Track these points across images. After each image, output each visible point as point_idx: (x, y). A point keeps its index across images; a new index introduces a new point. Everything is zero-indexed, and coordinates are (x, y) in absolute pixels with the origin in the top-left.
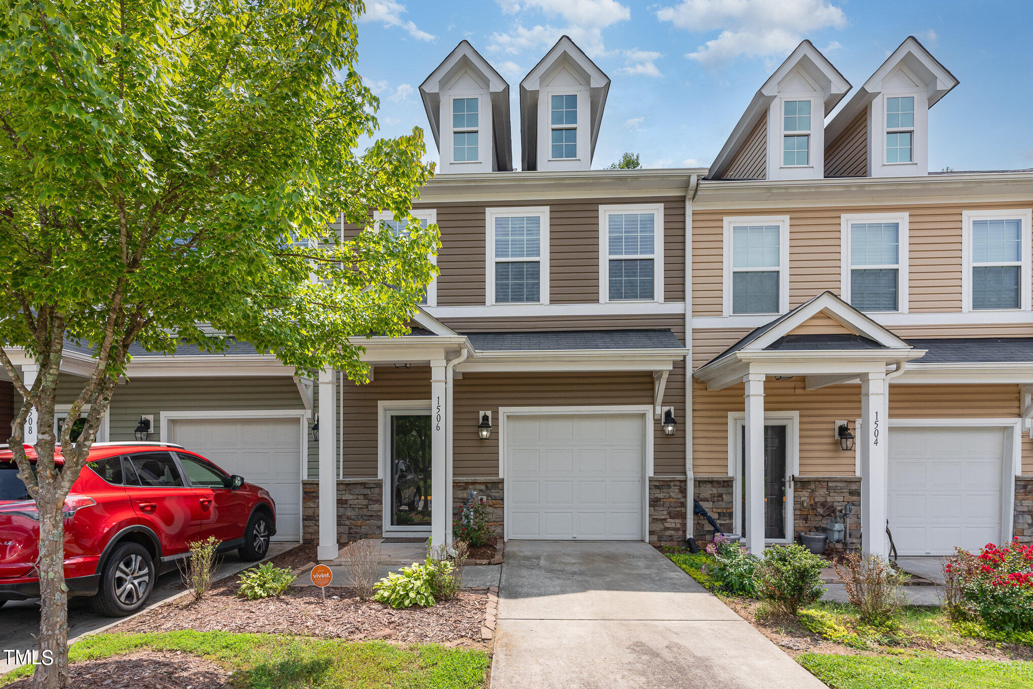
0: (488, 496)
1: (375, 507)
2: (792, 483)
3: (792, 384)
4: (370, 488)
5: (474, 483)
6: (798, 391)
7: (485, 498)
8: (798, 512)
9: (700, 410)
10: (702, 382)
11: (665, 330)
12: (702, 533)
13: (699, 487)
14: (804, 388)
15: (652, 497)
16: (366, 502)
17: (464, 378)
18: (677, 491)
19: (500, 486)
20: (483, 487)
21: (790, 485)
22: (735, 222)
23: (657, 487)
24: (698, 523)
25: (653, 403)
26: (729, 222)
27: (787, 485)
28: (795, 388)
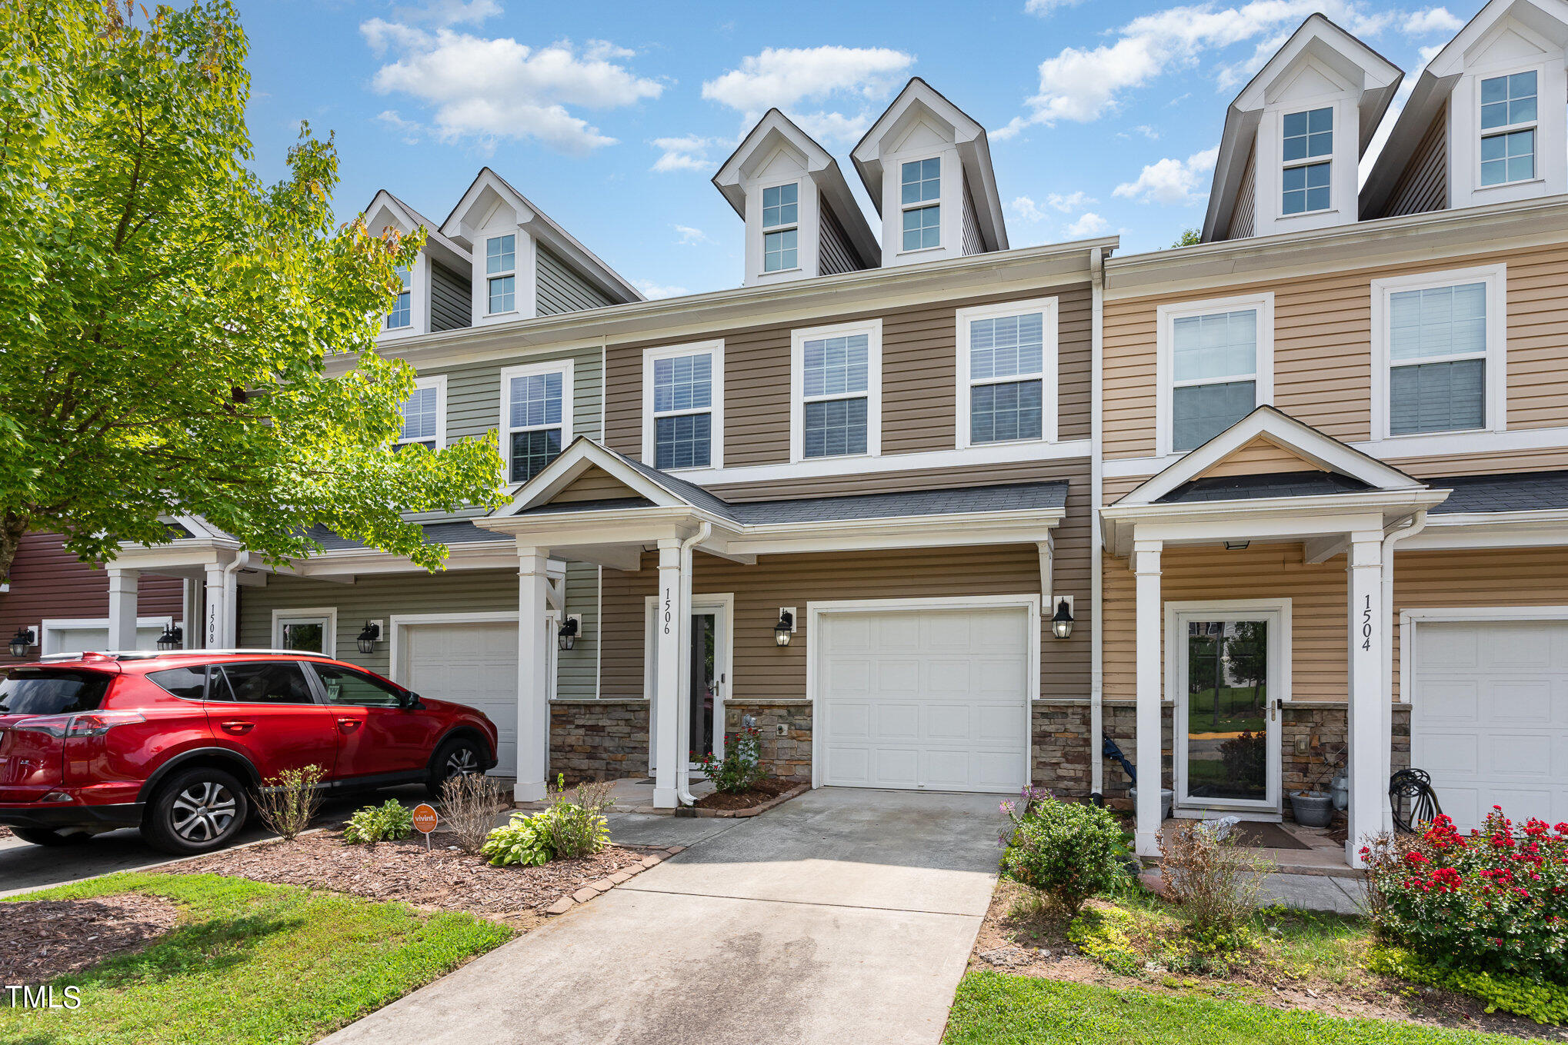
0: (790, 724)
1: (640, 736)
2: (1279, 714)
3: (1280, 556)
4: (634, 711)
5: (771, 706)
6: (1289, 567)
7: (785, 727)
8: (1289, 759)
9: (1118, 600)
10: (1120, 558)
11: (1060, 482)
12: (1119, 787)
13: (1115, 716)
14: (1301, 561)
15: (1038, 730)
16: (627, 729)
17: (759, 563)
18: (1078, 721)
19: (807, 711)
20: (784, 712)
21: (1273, 715)
22: (1176, 312)
23: (1044, 715)
24: (1113, 772)
25: (1039, 591)
26: (1165, 315)
27: (1269, 715)
28: (1284, 562)
